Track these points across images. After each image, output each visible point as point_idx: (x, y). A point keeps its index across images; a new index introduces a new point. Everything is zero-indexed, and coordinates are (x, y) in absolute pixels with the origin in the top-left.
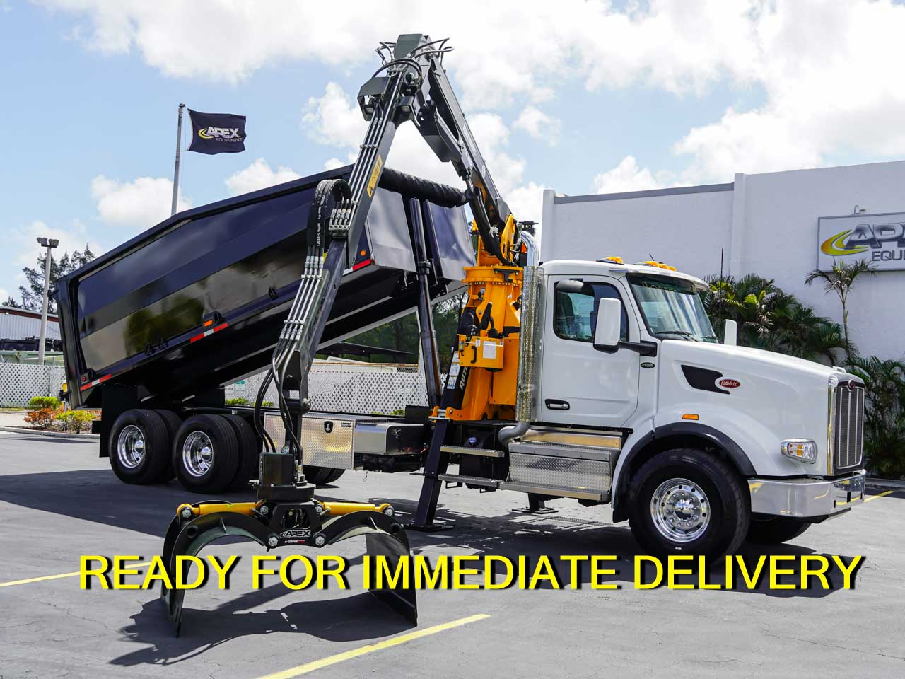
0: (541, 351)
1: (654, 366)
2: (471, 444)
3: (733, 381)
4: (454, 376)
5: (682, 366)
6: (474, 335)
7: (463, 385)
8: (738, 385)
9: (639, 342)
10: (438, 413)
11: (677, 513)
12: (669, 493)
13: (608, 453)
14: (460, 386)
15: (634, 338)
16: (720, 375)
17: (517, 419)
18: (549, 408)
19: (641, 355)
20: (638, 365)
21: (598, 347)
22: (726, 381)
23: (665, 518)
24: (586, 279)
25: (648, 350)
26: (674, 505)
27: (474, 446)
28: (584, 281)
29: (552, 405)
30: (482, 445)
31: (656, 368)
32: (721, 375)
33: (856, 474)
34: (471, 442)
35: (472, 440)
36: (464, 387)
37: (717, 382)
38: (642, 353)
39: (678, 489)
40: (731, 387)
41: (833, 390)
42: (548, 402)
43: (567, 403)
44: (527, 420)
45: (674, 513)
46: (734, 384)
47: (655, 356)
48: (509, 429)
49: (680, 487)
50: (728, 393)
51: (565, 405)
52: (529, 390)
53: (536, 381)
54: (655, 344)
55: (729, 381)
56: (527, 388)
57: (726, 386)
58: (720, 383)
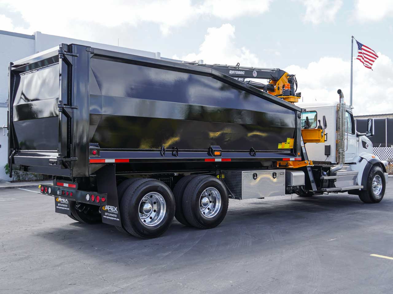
4: (303, 147)
5: (362, 141)
16: (366, 143)
19: (357, 137)
31: (359, 142)
35: (325, 173)
50: (367, 149)
58: (366, 146)
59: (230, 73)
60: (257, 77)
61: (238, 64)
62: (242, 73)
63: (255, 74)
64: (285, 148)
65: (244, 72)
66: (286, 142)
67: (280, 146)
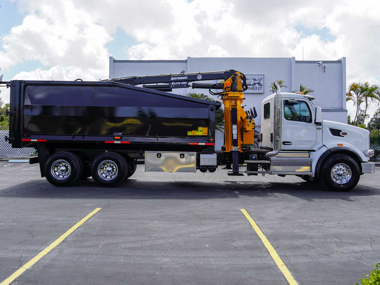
2: (253, 159)
3: (345, 133)
8: (347, 134)
10: (233, 148)
12: (335, 168)
19: (317, 125)
20: (316, 129)
22: (343, 133)
23: (334, 177)
24: (296, 99)
27: (255, 160)
29: (286, 143)
31: (321, 129)
32: (342, 131)
35: (254, 157)
37: (341, 133)
40: (345, 135)
42: (284, 142)
46: (345, 134)
47: (321, 125)
49: (339, 166)
50: (344, 137)
51: (290, 143)
57: (343, 135)
58: (342, 134)
59: (171, 79)
60: (202, 79)
61: (183, 72)
62: (186, 78)
63: (200, 77)
64: (196, 135)
65: (187, 77)
66: (198, 130)
67: (190, 133)
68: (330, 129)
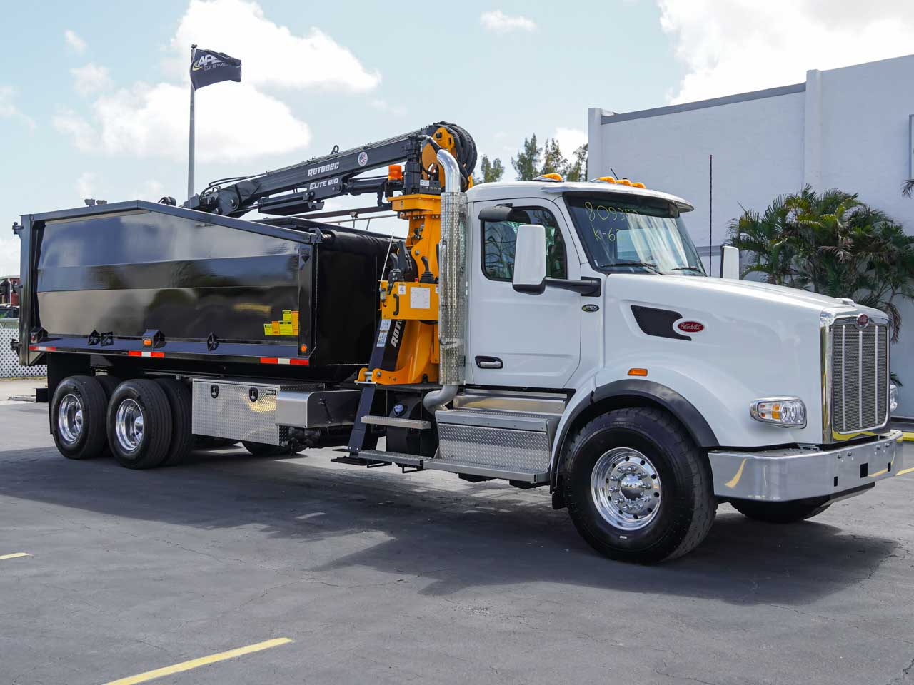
0: (467, 296)
1: (598, 308)
2: (397, 413)
3: (695, 323)
4: (384, 331)
5: (632, 306)
6: (396, 281)
7: (397, 341)
8: (701, 327)
9: (579, 279)
10: (366, 376)
11: (624, 492)
12: (614, 466)
13: (544, 421)
14: (392, 342)
15: (574, 275)
16: (678, 316)
17: (441, 383)
18: (480, 366)
19: (582, 295)
20: (579, 308)
21: (519, 288)
22: (686, 323)
23: (610, 499)
24: (516, 203)
25: (590, 289)
26: (619, 481)
27: (401, 415)
28: (513, 206)
29: (482, 363)
30: (408, 413)
31: (601, 310)
33: (882, 438)
34: (396, 410)
35: (398, 408)
36: (398, 344)
37: (675, 326)
38: (584, 293)
39: (625, 461)
40: (694, 330)
41: (827, 330)
42: (479, 359)
43: (499, 360)
44: (454, 383)
45: (620, 492)
46: (696, 327)
47: (599, 295)
48: (434, 395)
49: (627, 459)
50: (689, 339)
51: (497, 363)
52: (454, 346)
53: (462, 334)
54: (599, 280)
55: (690, 323)
56: (451, 343)
57: (686, 330)
58: (679, 326)
59: (308, 175)
60: (369, 164)
62: (336, 166)
63: (364, 159)
65: (338, 164)
66: (282, 319)
67: (269, 330)
68: (633, 308)
